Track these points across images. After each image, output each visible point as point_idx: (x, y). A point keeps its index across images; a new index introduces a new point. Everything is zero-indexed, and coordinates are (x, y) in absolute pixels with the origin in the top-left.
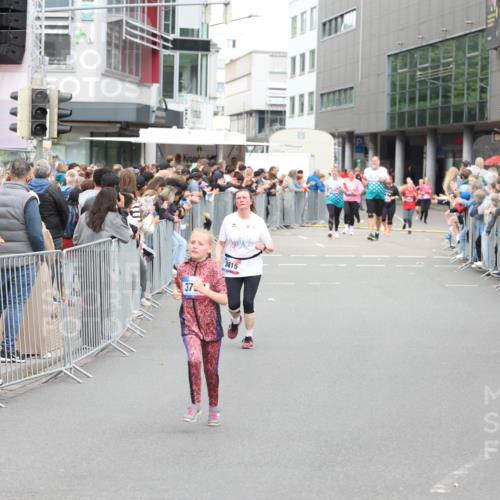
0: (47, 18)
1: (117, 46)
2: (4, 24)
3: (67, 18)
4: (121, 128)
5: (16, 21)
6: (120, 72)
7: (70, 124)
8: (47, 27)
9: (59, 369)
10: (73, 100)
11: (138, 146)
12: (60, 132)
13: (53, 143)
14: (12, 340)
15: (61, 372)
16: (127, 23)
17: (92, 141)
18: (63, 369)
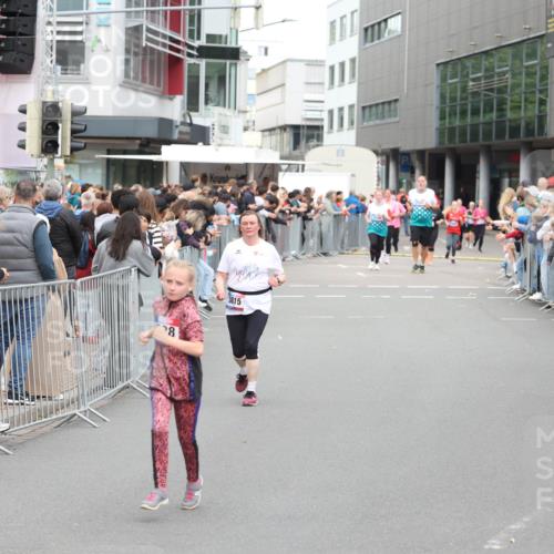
0: (59, 23)
1: (136, 54)
2: (11, 29)
3: (81, 23)
4: (141, 145)
5: (25, 26)
6: (139, 83)
7: (84, 141)
8: (59, 33)
9: (72, 412)
10: (88, 113)
11: (160, 164)
12: (73, 150)
13: (66, 162)
14: (21, 379)
15: (75, 415)
16: (149, 30)
17: (108, 160)
18: (77, 412)
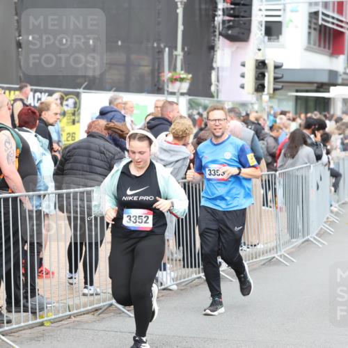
0: (267, 10)
1: (315, 29)
2: (237, 14)
3: (280, 10)
4: (318, 87)
5: (245, 11)
6: (317, 47)
7: (282, 84)
8: (267, 16)
9: (273, 256)
10: (284, 67)
11: (329, 99)
12: (275, 90)
13: (270, 97)
15: (274, 257)
16: (323, 14)
17: (297, 97)
18: (276, 256)
